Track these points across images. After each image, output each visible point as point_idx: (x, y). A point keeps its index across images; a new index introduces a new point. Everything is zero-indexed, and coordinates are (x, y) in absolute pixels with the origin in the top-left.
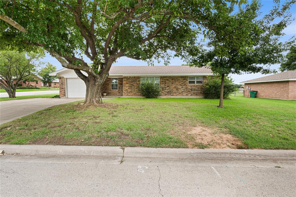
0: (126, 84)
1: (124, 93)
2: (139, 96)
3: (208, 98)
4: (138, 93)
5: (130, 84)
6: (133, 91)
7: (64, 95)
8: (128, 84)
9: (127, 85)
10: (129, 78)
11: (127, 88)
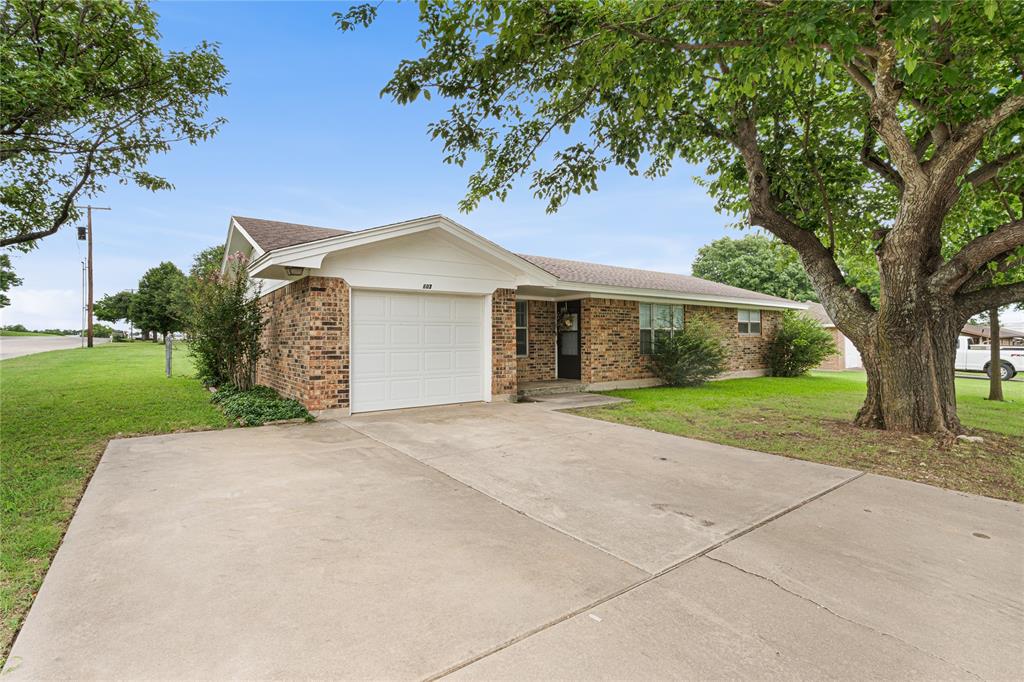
0: (599, 331)
1: (593, 371)
2: (635, 378)
3: (790, 376)
4: (634, 369)
5: (611, 332)
6: (620, 359)
7: (343, 395)
8: (606, 331)
9: (604, 335)
10: (608, 304)
11: (602, 349)
